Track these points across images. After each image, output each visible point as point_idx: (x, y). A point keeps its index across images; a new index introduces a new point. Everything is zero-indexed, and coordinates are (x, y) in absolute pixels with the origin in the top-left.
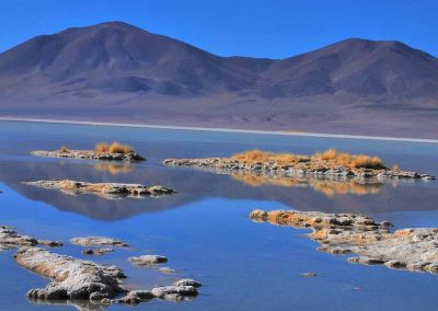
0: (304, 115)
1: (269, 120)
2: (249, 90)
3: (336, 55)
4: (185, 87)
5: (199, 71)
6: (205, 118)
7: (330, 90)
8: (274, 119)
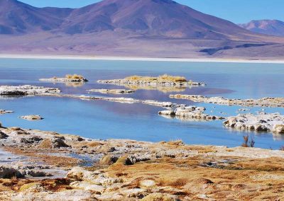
0: (95, 45)
1: (71, 49)
2: (58, 29)
3: (115, 4)
4: (14, 28)
5: (23, 18)
6: (28, 49)
7: (111, 28)
8: (75, 48)
